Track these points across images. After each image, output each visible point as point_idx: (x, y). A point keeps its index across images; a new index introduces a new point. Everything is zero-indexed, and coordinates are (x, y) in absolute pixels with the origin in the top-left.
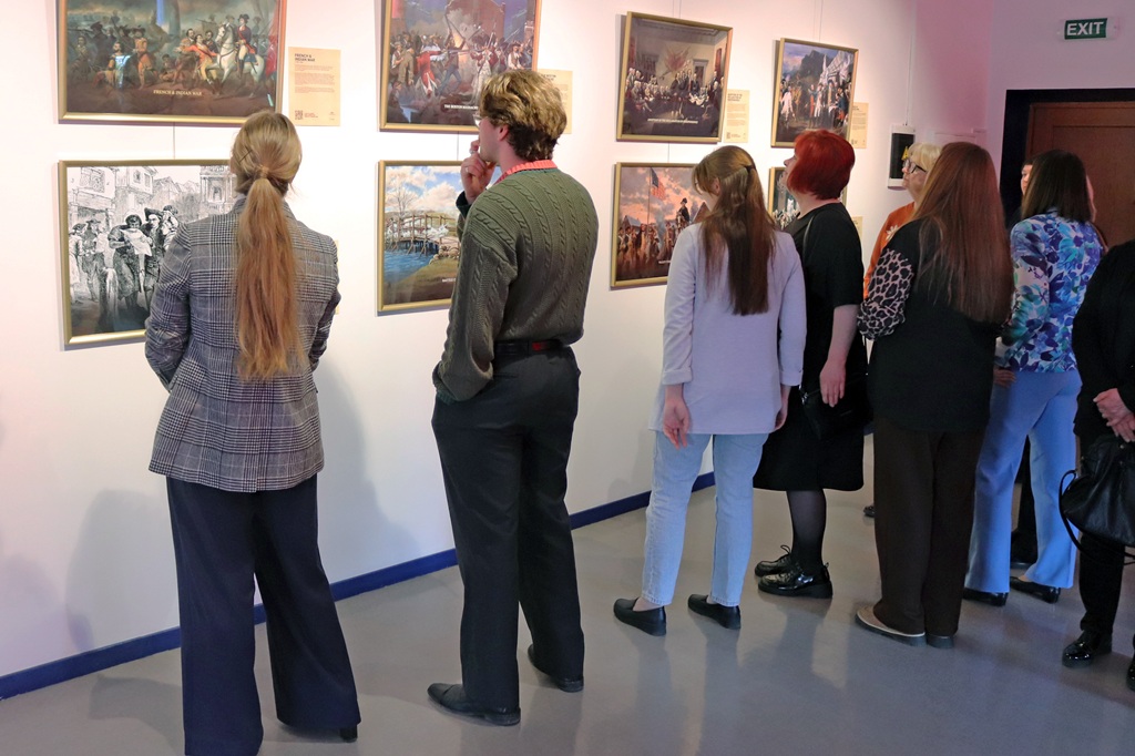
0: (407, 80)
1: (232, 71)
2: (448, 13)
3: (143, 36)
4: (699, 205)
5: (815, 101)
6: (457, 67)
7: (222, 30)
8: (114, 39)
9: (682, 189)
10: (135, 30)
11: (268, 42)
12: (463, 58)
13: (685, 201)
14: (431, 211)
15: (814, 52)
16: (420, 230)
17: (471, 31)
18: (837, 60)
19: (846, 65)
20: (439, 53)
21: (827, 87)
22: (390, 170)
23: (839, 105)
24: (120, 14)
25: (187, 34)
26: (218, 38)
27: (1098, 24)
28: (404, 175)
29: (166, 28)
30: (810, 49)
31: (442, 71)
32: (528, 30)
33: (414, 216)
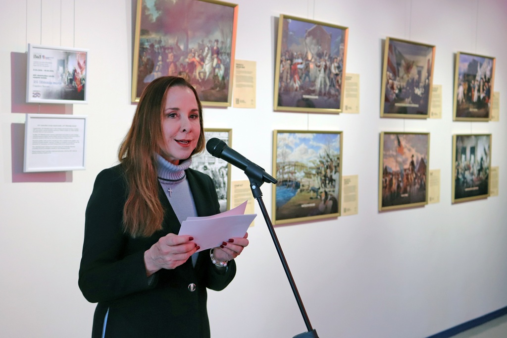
0: (287, 80)
1: (210, 73)
2: (306, 38)
3: (172, 52)
4: (420, 159)
5: (474, 91)
6: (309, 72)
7: (206, 49)
8: (159, 53)
9: (412, 149)
10: (168, 48)
11: (226, 56)
12: (312, 66)
13: (413, 156)
14: (297, 162)
15: (474, 61)
16: (292, 173)
17: (316, 50)
18: (485, 64)
19: (489, 68)
20: (302, 63)
21: (480, 83)
22: (280, 136)
23: (486, 94)
24: (163, 39)
25: (191, 51)
26: (205, 54)
28: (284, 139)
29: (182, 47)
30: (471, 58)
31: (302, 74)
32: (342, 49)
33: (290, 164)
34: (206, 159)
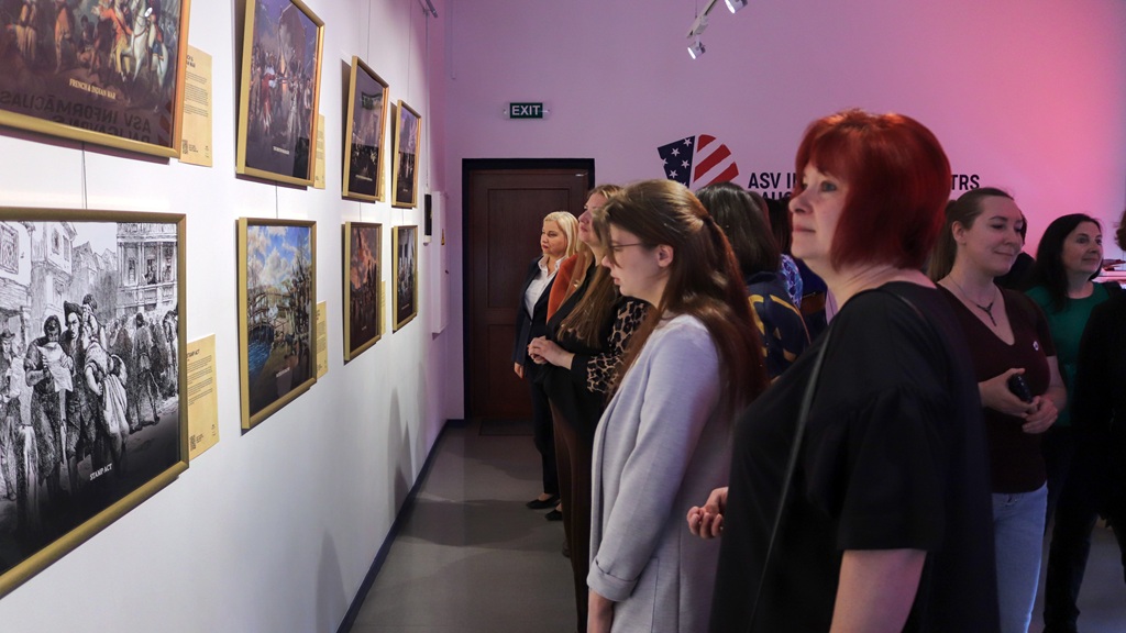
0: (256, 108)
2: (280, 26)
6: (281, 98)
9: (368, 250)
11: (173, 26)
12: (284, 87)
13: (369, 263)
14: (269, 286)
15: (409, 118)
16: (264, 311)
17: (290, 56)
18: (414, 123)
19: (416, 129)
20: (274, 78)
21: (410, 150)
22: (252, 231)
23: (412, 168)
27: (536, 107)
28: (255, 238)
30: (407, 114)
31: (274, 101)
32: (315, 63)
33: (261, 293)
34: (141, 295)
